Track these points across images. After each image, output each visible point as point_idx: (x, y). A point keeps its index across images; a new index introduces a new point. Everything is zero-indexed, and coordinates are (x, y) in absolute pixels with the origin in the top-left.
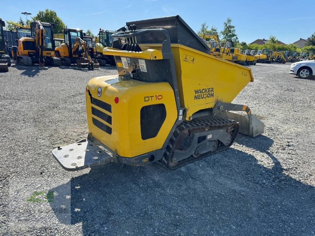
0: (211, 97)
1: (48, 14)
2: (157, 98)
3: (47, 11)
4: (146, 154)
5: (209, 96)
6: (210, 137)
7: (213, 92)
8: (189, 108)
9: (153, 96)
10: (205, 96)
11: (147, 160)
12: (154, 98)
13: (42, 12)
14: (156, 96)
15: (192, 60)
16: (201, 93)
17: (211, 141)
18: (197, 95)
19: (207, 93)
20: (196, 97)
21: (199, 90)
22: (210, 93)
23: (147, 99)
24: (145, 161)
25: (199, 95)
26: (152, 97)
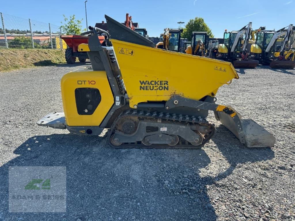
0: (164, 90)
1: (197, 21)
2: (90, 83)
3: (196, 18)
4: (84, 127)
5: (161, 88)
6: (164, 129)
7: (167, 85)
8: (133, 97)
9: (86, 81)
10: (155, 88)
11: (84, 132)
12: (87, 83)
13: (193, 20)
14: (89, 81)
15: (130, 52)
16: (149, 85)
17: (167, 134)
18: (144, 86)
19: (159, 86)
20: (142, 88)
21: (146, 81)
22: (163, 86)
23: (80, 82)
24: (82, 132)
25: (146, 86)
26: (84, 81)
